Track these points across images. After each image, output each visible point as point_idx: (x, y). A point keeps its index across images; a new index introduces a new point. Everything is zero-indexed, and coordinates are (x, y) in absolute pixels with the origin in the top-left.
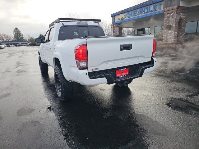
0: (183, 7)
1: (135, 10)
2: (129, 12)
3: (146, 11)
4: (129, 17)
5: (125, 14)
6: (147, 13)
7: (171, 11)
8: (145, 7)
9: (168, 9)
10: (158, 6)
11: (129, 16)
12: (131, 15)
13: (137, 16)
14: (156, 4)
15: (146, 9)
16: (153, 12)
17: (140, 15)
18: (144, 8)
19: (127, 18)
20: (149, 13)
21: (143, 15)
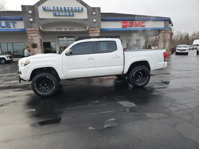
7: (33, 32)
9: (30, 29)
10: (11, 25)
16: (6, 28)
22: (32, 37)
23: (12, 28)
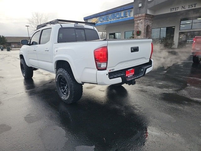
0: (150, 15)
1: (108, 15)
2: (102, 17)
3: (118, 16)
4: (102, 22)
5: (98, 18)
6: (118, 18)
7: (140, 18)
8: (117, 13)
9: (137, 16)
10: (128, 13)
11: (102, 20)
12: (104, 19)
13: (110, 21)
14: (127, 11)
15: (118, 14)
16: (124, 18)
17: (112, 20)
18: (115, 14)
19: (99, 22)
20: (121, 19)
21: (115, 20)
22: (138, 24)
23: (129, 17)
